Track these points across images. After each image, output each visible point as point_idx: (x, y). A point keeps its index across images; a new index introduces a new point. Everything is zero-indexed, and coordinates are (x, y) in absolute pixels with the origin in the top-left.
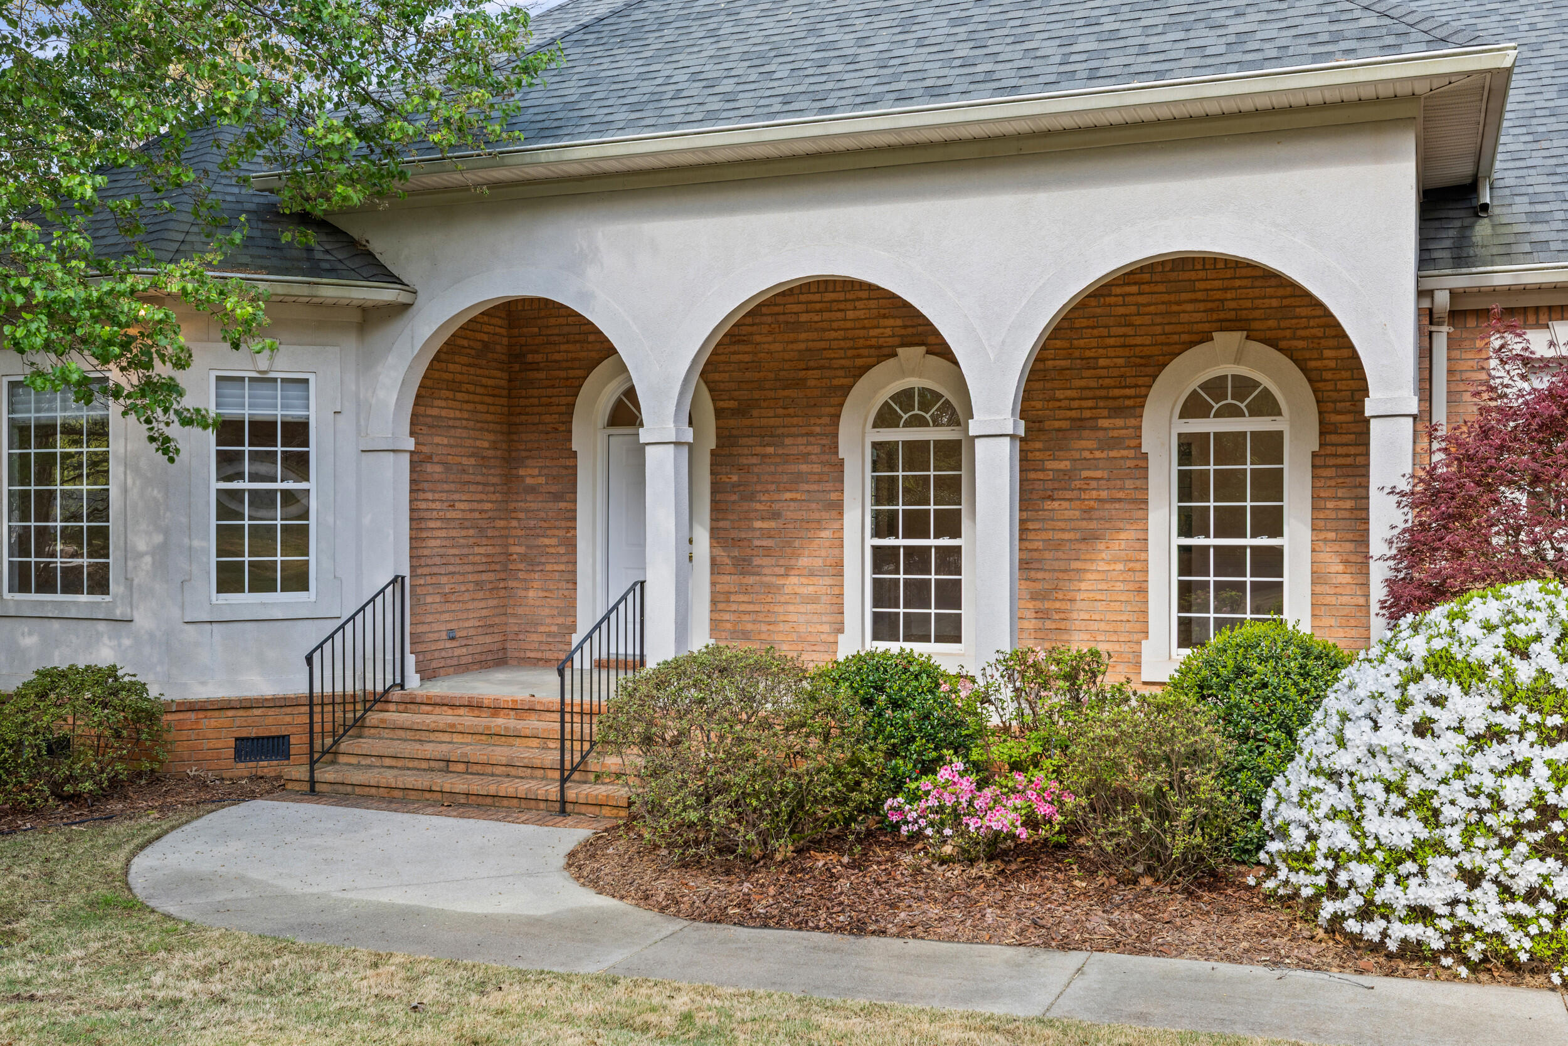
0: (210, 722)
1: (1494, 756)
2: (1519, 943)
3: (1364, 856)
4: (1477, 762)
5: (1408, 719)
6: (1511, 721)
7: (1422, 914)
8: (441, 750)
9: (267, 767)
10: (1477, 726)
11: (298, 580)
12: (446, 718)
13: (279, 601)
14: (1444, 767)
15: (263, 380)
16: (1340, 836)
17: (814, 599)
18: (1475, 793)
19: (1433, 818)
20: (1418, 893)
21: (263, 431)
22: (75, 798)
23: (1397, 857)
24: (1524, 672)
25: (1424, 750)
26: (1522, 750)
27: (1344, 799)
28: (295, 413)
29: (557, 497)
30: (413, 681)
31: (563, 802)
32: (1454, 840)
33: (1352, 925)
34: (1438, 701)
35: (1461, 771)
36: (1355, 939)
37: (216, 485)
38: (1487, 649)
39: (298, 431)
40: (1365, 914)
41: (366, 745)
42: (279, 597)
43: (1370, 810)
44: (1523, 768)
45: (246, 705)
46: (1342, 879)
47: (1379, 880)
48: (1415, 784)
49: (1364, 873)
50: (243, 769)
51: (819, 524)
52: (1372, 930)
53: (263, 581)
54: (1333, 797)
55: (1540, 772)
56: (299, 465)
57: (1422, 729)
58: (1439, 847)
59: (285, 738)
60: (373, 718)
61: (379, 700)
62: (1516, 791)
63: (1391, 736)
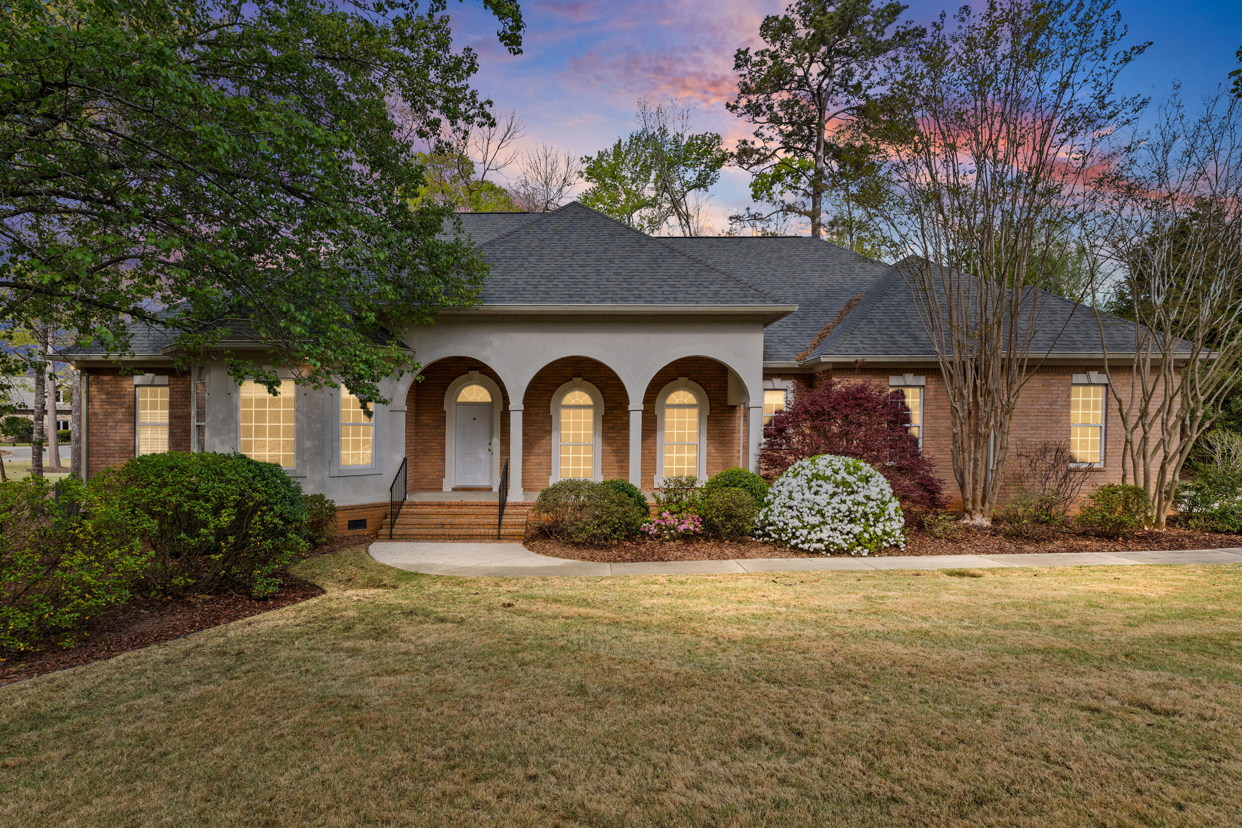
0: (340, 515)
1: (837, 499)
2: (845, 546)
3: (804, 527)
4: (833, 501)
5: (813, 491)
6: (840, 490)
7: (820, 541)
8: (440, 521)
9: (360, 531)
10: (831, 492)
12: (428, 510)
13: (362, 468)
14: (825, 503)
16: (797, 523)
17: (540, 464)
18: (834, 508)
19: (823, 516)
20: (819, 535)
23: (814, 527)
24: (839, 478)
25: (818, 499)
26: (844, 498)
27: (795, 513)
29: (437, 428)
31: (499, 535)
32: (830, 521)
33: (800, 546)
34: (820, 486)
35: (829, 503)
36: (802, 549)
37: (341, 424)
38: (829, 472)
40: (803, 542)
41: (405, 520)
43: (805, 515)
44: (844, 502)
45: (353, 508)
46: (798, 534)
47: (809, 533)
48: (816, 508)
49: (805, 532)
50: (350, 533)
51: (542, 438)
52: (806, 546)
54: (790, 513)
55: (849, 503)
57: (816, 493)
58: (826, 523)
59: (365, 521)
60: (401, 511)
62: (844, 508)
63: (808, 495)
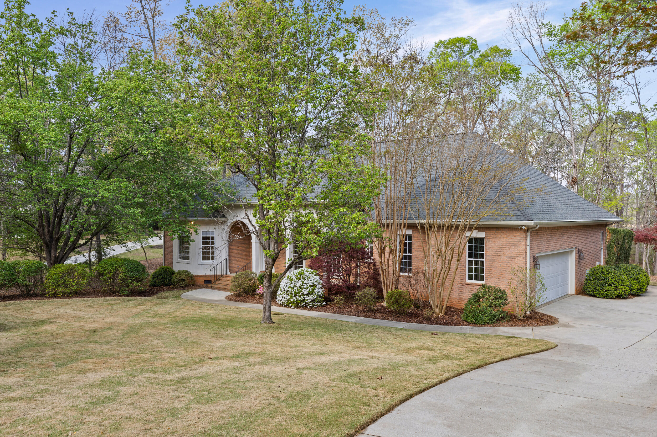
0: (201, 278)
9: (207, 284)
11: (213, 259)
13: (210, 262)
15: (208, 231)
21: (208, 238)
22: (182, 287)
28: (212, 236)
30: (229, 273)
37: (202, 246)
39: (213, 238)
41: (220, 282)
42: (206, 261)
45: (206, 276)
50: (205, 285)
53: (208, 259)
56: (213, 243)
59: (210, 280)
60: (221, 278)
61: (222, 276)
